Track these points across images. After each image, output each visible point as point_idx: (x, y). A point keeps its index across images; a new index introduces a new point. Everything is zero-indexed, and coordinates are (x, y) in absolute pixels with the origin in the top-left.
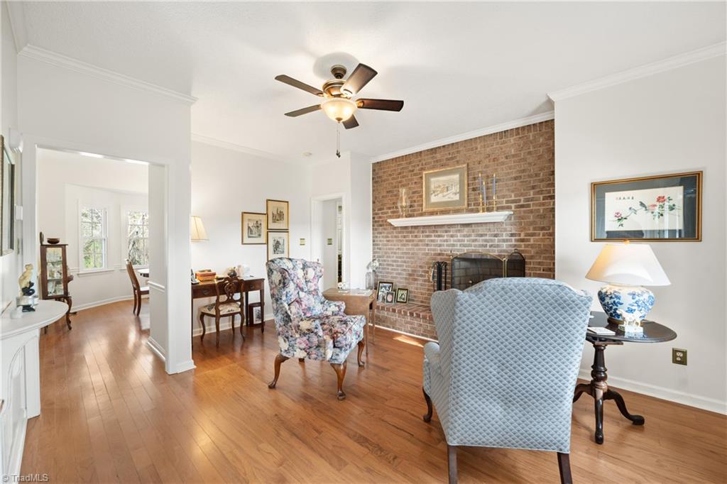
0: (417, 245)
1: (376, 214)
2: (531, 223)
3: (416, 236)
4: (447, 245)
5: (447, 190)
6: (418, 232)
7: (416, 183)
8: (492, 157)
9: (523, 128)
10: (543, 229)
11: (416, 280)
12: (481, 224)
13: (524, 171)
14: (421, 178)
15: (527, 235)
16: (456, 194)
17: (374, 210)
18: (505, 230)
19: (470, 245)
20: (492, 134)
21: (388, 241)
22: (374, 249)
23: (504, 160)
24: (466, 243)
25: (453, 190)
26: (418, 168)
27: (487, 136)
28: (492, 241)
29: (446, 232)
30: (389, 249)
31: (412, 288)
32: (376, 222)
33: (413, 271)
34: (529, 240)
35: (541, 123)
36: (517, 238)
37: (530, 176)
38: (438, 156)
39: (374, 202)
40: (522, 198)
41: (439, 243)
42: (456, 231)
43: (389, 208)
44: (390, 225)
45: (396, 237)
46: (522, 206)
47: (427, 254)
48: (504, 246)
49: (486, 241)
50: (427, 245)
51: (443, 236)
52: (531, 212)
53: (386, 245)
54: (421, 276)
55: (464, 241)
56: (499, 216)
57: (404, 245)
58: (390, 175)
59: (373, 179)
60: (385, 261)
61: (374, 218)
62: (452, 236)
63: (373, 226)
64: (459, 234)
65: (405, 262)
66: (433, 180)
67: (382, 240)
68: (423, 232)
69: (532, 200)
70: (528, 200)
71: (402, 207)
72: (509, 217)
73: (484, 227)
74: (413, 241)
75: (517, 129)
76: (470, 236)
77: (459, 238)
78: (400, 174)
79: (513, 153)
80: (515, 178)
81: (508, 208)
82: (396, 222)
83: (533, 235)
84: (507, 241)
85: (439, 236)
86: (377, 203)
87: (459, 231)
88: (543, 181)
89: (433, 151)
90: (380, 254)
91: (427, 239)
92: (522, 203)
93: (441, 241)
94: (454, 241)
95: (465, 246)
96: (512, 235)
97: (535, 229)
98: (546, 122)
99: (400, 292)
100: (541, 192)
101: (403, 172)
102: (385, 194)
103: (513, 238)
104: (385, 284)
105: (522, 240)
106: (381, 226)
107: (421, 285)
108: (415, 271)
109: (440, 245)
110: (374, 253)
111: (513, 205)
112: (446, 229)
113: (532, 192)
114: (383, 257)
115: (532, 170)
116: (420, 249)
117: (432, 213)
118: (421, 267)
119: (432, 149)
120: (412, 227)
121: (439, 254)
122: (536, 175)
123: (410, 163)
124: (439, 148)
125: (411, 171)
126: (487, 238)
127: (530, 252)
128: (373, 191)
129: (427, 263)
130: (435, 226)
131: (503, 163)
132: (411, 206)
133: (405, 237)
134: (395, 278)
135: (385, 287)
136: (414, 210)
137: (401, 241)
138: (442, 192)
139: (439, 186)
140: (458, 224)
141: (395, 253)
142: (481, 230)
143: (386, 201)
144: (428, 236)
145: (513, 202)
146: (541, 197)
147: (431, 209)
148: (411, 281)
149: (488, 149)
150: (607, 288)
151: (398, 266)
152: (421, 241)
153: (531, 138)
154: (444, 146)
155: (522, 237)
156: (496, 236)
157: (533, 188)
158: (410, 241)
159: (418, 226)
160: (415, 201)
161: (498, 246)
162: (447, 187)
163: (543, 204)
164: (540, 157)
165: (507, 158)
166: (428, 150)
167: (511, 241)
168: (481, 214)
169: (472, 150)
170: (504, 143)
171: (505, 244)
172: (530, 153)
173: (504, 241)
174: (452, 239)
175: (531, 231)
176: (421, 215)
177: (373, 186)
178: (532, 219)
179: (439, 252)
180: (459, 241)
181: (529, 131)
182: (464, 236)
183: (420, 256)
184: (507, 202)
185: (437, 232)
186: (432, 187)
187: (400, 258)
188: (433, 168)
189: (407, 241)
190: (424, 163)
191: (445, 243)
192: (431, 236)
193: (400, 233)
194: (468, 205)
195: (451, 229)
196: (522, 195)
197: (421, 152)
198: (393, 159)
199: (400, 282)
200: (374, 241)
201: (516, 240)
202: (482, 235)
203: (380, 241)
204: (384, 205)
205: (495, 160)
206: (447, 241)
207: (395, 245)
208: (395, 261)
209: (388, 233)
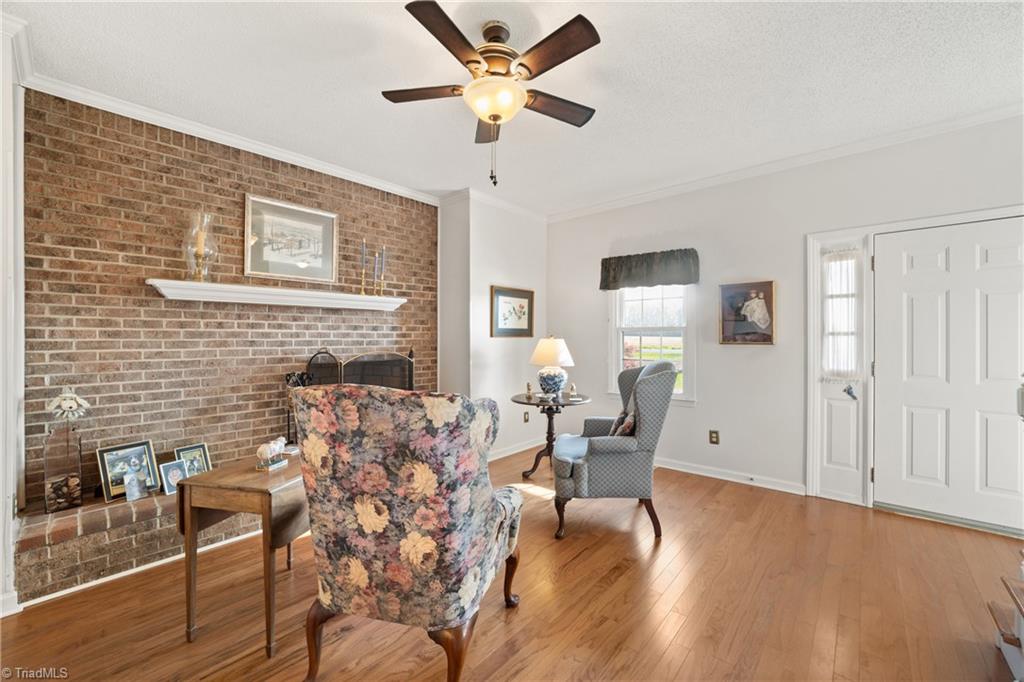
0: (224, 344)
1: (47, 252)
2: (413, 315)
3: (220, 325)
4: (298, 344)
5: (300, 247)
6: (226, 316)
7: (220, 209)
8: (372, 220)
9: (406, 200)
10: (422, 322)
11: (220, 419)
12: (358, 311)
13: (406, 252)
14: (242, 205)
15: (408, 329)
16: (316, 256)
17: (32, 238)
18: (386, 322)
19: (339, 343)
20: (371, 188)
22: (32, 359)
23: (385, 229)
24: (332, 338)
25: (312, 250)
26: (226, 180)
27: (365, 186)
28: (369, 335)
29: (295, 319)
31: (212, 439)
33: (209, 401)
34: (410, 336)
35: (423, 204)
36: (398, 332)
37: (412, 260)
40: (404, 284)
41: (280, 339)
42: (315, 319)
43: (123, 248)
45: (145, 324)
47: (253, 361)
48: (385, 342)
49: (362, 336)
50: (252, 343)
51: (290, 327)
52: (413, 302)
54: (237, 408)
55: (329, 337)
57: (183, 345)
61: (30, 262)
62: (307, 327)
63: (29, 286)
64: (320, 325)
65: (183, 384)
68: (239, 317)
69: (414, 288)
70: (409, 287)
71: (197, 255)
73: (359, 317)
74: (210, 335)
75: (401, 197)
76: (338, 328)
77: (320, 331)
78: (166, 170)
79: (395, 225)
80: (398, 258)
81: (391, 294)
82: (171, 289)
83: (414, 329)
84: (387, 336)
85: (280, 326)
87: (321, 319)
88: (422, 268)
90: (73, 373)
91: (250, 331)
92: (404, 290)
93: (283, 335)
94: (312, 336)
96: (394, 329)
97: (416, 322)
98: (427, 205)
100: (420, 281)
101: (179, 173)
102: (99, 203)
103: (395, 333)
104: (121, 453)
105: (404, 336)
106: (73, 289)
107: (236, 427)
108: (217, 401)
109: (282, 344)
111: (395, 291)
112: (295, 314)
113: (413, 279)
115: (415, 254)
116: (231, 353)
117: (264, 282)
118: (233, 390)
119: (266, 159)
120: (207, 304)
121: (282, 360)
122: (418, 261)
123: (203, 160)
125: (204, 178)
126: (364, 331)
129: (251, 380)
130: (271, 307)
131: (384, 234)
133: (182, 325)
135: (126, 460)
137: (166, 334)
138: (288, 246)
139: (283, 235)
140: (318, 308)
141: (147, 366)
142: (355, 320)
143: (100, 222)
144: (252, 326)
145: (395, 286)
146: (422, 286)
147: (264, 274)
148: (203, 425)
149: (367, 206)
151: (155, 397)
152: (234, 335)
153: (414, 216)
154: (293, 166)
155: (404, 331)
156: (375, 329)
157: (415, 274)
158: (201, 335)
159: (226, 304)
161: (377, 343)
162: (300, 242)
163: (423, 295)
164: (421, 241)
165: (389, 227)
166: (256, 156)
167: (392, 335)
168: (363, 296)
169: (344, 196)
170: (385, 207)
171: (385, 340)
172: (412, 232)
173: (385, 336)
174: (307, 332)
175: (412, 325)
176: (238, 281)
178: (413, 310)
179: (280, 355)
180: (320, 335)
181: (412, 207)
182: (329, 328)
183: (233, 366)
184: (389, 285)
185: (275, 318)
186: (268, 231)
187: (166, 375)
188: (269, 195)
189: (192, 335)
190: (246, 176)
191: (293, 340)
192: (261, 326)
194: (340, 279)
195: (306, 315)
196: (403, 280)
197: (237, 152)
199: (168, 435)
200: (29, 334)
201: (398, 336)
202: (356, 328)
203: (72, 334)
204: (98, 232)
205: (374, 224)
206: (298, 335)
207: (141, 345)
208: (146, 386)
209: (114, 313)
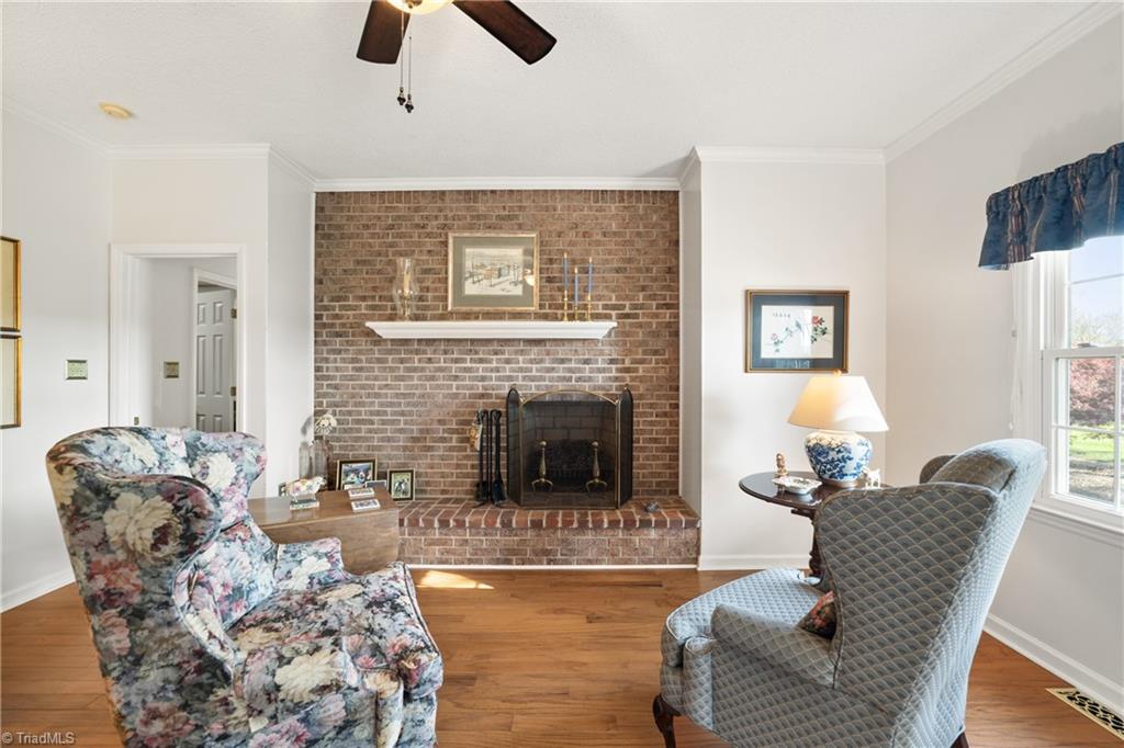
0: (432, 378)
1: (326, 308)
2: (641, 343)
3: (430, 361)
4: (498, 379)
5: (500, 276)
6: (435, 352)
7: (429, 251)
8: (582, 229)
9: (630, 193)
10: (656, 352)
11: (429, 449)
12: (563, 341)
13: (630, 260)
14: (445, 244)
15: (634, 361)
16: (516, 283)
17: (318, 298)
18: (602, 353)
19: (542, 379)
20: (581, 191)
21: (361, 369)
22: (317, 387)
23: (600, 237)
24: (534, 373)
25: (512, 277)
26: (435, 223)
27: (573, 191)
28: (579, 370)
29: (496, 353)
30: (363, 387)
31: (421, 466)
32: (324, 325)
33: (421, 431)
34: (636, 370)
35: (655, 192)
36: (619, 366)
37: (639, 270)
38: (481, 208)
39: (318, 281)
40: (627, 303)
41: (481, 373)
42: (516, 352)
43: (364, 298)
44: (371, 333)
45: (379, 361)
46: (627, 316)
47: (456, 396)
48: (600, 379)
49: (570, 370)
50: (456, 378)
51: (490, 362)
52: (640, 325)
53: (352, 378)
54: (443, 440)
55: (531, 371)
56: (599, 329)
57: (402, 378)
58: (367, 227)
59: (317, 227)
60: (350, 413)
61: (317, 317)
62: (508, 361)
63: (316, 334)
64: (521, 358)
65: (403, 414)
66: (468, 251)
67: (340, 367)
68: (445, 352)
69: (642, 307)
70: (635, 307)
71: (402, 297)
72: (609, 332)
73: (567, 347)
74: (423, 369)
75: (621, 192)
76: (541, 361)
77: (521, 365)
78: (391, 227)
79: (614, 227)
80: (618, 271)
81: (608, 317)
82: (384, 329)
83: (642, 362)
84: (602, 370)
85: (481, 361)
86: (327, 283)
87: (521, 352)
88: (655, 280)
89: (471, 196)
90: (337, 399)
91: (454, 366)
92: (627, 311)
93: (485, 370)
94: (512, 370)
95: (533, 379)
96: (612, 361)
97: (645, 353)
98: (662, 192)
99: (396, 479)
100: (652, 297)
101: (400, 226)
102: (351, 266)
103: (614, 366)
104: (354, 466)
105: (627, 370)
106: (338, 335)
107: (442, 458)
108: (428, 431)
109: (483, 379)
110: (317, 395)
111: (614, 313)
112: (496, 347)
113: (641, 295)
114: (345, 404)
115: (643, 261)
116: (438, 387)
117: (466, 316)
118: (441, 422)
119: (468, 192)
120: (420, 341)
121: (482, 396)
122: (648, 270)
123: (417, 210)
124: (484, 192)
125: (417, 226)
126: (573, 365)
127: (637, 388)
128: (318, 255)
129: (455, 414)
130: (473, 341)
131: (598, 243)
132: (421, 299)
133: (402, 361)
134: (374, 448)
135: (356, 472)
136: (426, 308)
137: (392, 369)
138: (488, 277)
139: (483, 266)
140: (519, 340)
141: (377, 395)
142: (561, 352)
143: (353, 281)
144: (456, 361)
145: (614, 307)
146: (654, 303)
147: (464, 309)
148: (416, 452)
149: (575, 215)
151: (384, 422)
152: (441, 369)
153: (641, 212)
154: (493, 192)
155: (627, 364)
156: (586, 362)
157: (643, 289)
158: (415, 370)
159: (434, 340)
160: (428, 289)
161: (590, 379)
162: (500, 270)
163: (656, 316)
164: (653, 243)
165: (604, 235)
166: (459, 192)
167: (610, 370)
168: (566, 323)
169: (547, 209)
170: (600, 210)
171: (601, 375)
172: (639, 234)
173: (600, 371)
174: (507, 366)
175: (640, 356)
176: (442, 318)
177: (318, 245)
178: (640, 337)
179: (481, 391)
180: (521, 370)
181: (638, 200)
182: (531, 361)
183: (440, 399)
184: (606, 307)
185: (476, 353)
186: (468, 264)
187: (391, 404)
188: (471, 227)
189: (408, 370)
190: (450, 215)
191: (494, 375)
192: (464, 361)
193: (390, 352)
194: (541, 306)
195: (506, 348)
196: (627, 298)
197: (443, 193)
198: (373, 194)
199: (389, 457)
200: (317, 369)
201: (618, 370)
202: (562, 361)
203: (337, 369)
204: (349, 289)
205: (585, 234)
206: (497, 370)
207: (376, 379)
208: (378, 413)
209: (360, 352)
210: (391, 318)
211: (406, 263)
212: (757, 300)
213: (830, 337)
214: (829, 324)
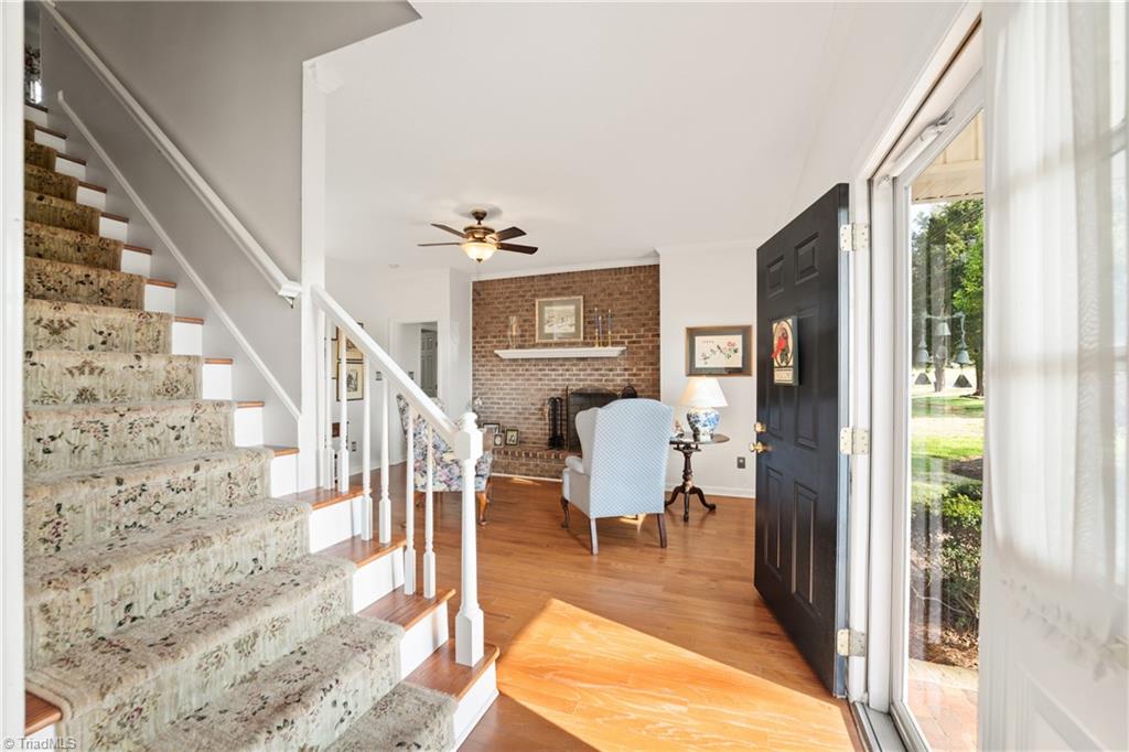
0: (529, 380)
1: (478, 343)
2: (644, 358)
3: (527, 370)
4: (563, 380)
5: (562, 321)
6: (530, 365)
7: (527, 310)
8: (608, 291)
9: (635, 268)
10: (650, 364)
11: (527, 419)
12: (597, 359)
13: (635, 309)
14: (534, 305)
15: (638, 370)
16: (571, 326)
17: (474, 338)
18: (620, 365)
19: (586, 380)
20: (608, 269)
21: (493, 375)
22: (474, 384)
23: (618, 296)
24: (582, 377)
25: (569, 322)
26: (530, 294)
27: (602, 269)
28: (607, 375)
29: (561, 366)
30: (495, 385)
31: (522, 428)
32: (477, 352)
33: (523, 409)
34: (640, 375)
35: (650, 266)
36: (630, 372)
37: (641, 314)
38: (553, 283)
39: (474, 329)
40: (634, 335)
41: (553, 377)
42: (572, 365)
43: (495, 337)
44: (497, 356)
45: (502, 370)
46: (634, 342)
47: (541, 390)
48: (619, 380)
49: (601, 375)
50: (540, 379)
51: (558, 370)
52: (642, 348)
53: (490, 380)
54: (533, 414)
55: (580, 376)
56: (613, 351)
57: (513, 380)
58: (496, 298)
59: (474, 300)
60: (489, 398)
61: (474, 347)
62: (567, 370)
63: (474, 357)
64: (574, 368)
65: (514, 399)
66: (547, 308)
67: (484, 373)
68: (535, 365)
69: (643, 336)
70: (638, 337)
71: (512, 336)
72: (623, 352)
73: (600, 362)
74: (524, 375)
75: (630, 268)
76: (585, 370)
77: (575, 372)
78: (508, 298)
79: (626, 289)
80: (629, 315)
81: (623, 343)
82: (504, 354)
83: (644, 370)
84: (621, 375)
85: (553, 370)
86: (479, 330)
87: (574, 365)
88: (650, 319)
89: (548, 277)
90: (483, 391)
91: (540, 373)
92: (634, 339)
93: (556, 375)
94: (570, 375)
95: (581, 380)
96: (626, 370)
97: (645, 364)
99: (510, 434)
100: (649, 330)
101: (512, 297)
102: (489, 320)
103: (626, 373)
105: (635, 375)
106: (483, 357)
107: (533, 424)
108: (526, 409)
109: (555, 380)
110: (474, 389)
111: (626, 341)
112: (561, 362)
113: (642, 329)
114: (486, 394)
115: (643, 309)
116: (531, 384)
117: (546, 345)
118: (533, 404)
119: (546, 276)
120: (522, 359)
121: (554, 390)
122: (647, 314)
123: (520, 287)
124: (554, 275)
125: (521, 296)
126: (603, 372)
127: (640, 386)
128: (474, 315)
129: (541, 400)
130: (549, 359)
131: (617, 299)
132: (522, 336)
133: (514, 370)
134: (501, 418)
136: (525, 341)
137: (509, 375)
138: (557, 322)
139: (554, 316)
140: (573, 358)
141: (502, 389)
142: (597, 364)
143: (490, 328)
144: (540, 370)
145: (626, 337)
146: (650, 334)
147: (544, 341)
148: (521, 421)
149: (603, 283)
150: (693, 412)
151: (505, 404)
152: (533, 375)
153: (642, 279)
154: (560, 274)
155: (634, 371)
156: (611, 370)
157: (644, 325)
158: (520, 375)
159: (530, 359)
160: (526, 331)
161: (613, 380)
162: (562, 318)
163: (651, 342)
164: (648, 297)
165: (621, 294)
166: (541, 275)
167: (624, 375)
168: (597, 348)
169: (588, 281)
170: (618, 279)
172: (641, 292)
173: (618, 375)
174: (567, 373)
175: (642, 367)
176: (534, 346)
177: (474, 309)
178: (642, 355)
179: (553, 387)
180: (574, 375)
181: (640, 272)
182: (580, 370)
183: (532, 392)
184: (621, 337)
185: (551, 365)
186: (546, 316)
187: (508, 394)
188: (547, 295)
189: (517, 375)
190: (537, 289)
191: (560, 378)
192: (545, 370)
193: (508, 365)
194: (585, 338)
195: (566, 363)
196: (634, 331)
197: (533, 277)
198: (499, 280)
199: (508, 423)
200: (474, 375)
201: (630, 375)
202: (597, 370)
203: (483, 375)
204: (489, 332)
205: (610, 295)
206: (562, 375)
207: (501, 380)
208: (501, 399)
209: (493, 366)
210: (508, 347)
211: (513, 320)
212: (693, 333)
213: (740, 353)
214: (739, 346)
